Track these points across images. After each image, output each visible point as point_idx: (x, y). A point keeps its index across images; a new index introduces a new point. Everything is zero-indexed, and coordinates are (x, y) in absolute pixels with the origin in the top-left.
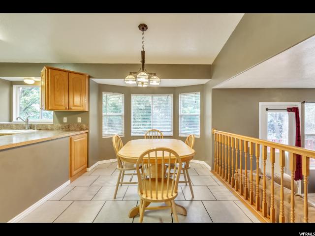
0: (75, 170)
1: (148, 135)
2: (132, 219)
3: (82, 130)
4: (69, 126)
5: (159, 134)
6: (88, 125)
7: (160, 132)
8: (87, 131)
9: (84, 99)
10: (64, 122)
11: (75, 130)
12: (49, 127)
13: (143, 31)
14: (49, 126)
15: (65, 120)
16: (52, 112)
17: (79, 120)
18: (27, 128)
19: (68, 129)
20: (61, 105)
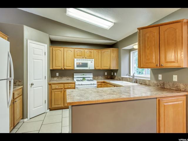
4: (164, 84)
9: (179, 52)
10: (159, 79)
12: (147, 83)
14: (147, 81)
15: (160, 77)
16: (149, 69)
17: (175, 78)
18: (133, 82)
20: (152, 63)
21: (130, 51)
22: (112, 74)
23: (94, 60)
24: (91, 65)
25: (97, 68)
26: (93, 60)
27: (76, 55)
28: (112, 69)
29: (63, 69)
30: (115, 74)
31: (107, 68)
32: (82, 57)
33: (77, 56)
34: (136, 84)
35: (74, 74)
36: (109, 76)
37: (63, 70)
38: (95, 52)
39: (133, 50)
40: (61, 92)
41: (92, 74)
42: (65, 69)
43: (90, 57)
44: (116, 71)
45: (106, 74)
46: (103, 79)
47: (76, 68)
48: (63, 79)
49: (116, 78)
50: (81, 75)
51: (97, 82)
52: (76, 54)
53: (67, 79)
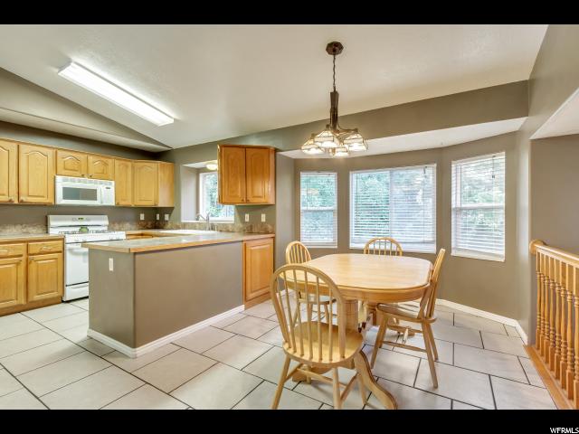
0: (252, 292)
1: (371, 246)
2: (296, 383)
3: (267, 233)
4: (251, 226)
5: (394, 248)
6: (274, 225)
7: (397, 243)
8: (272, 235)
10: (246, 220)
11: (259, 233)
12: (230, 228)
13: (334, 55)
15: (247, 217)
16: (233, 207)
17: (263, 218)
18: (208, 229)
19: (250, 230)
20: (236, 196)
21: (198, 171)
22: (158, 218)
23: (113, 182)
24: (107, 194)
25: (123, 203)
26: (111, 184)
27: (63, 166)
28: (160, 205)
29: (16, 202)
30: (167, 217)
31: (149, 203)
32: (78, 173)
33: (66, 169)
34: (212, 232)
35: (51, 217)
36: (150, 223)
37: (16, 205)
38: (116, 163)
39: (204, 170)
40: (18, 264)
41: (106, 217)
42: (22, 201)
43: (103, 176)
44: (169, 210)
45: (142, 217)
46: (135, 230)
47: (61, 201)
48: (8, 231)
49: (169, 225)
50: (73, 220)
51: (127, 235)
52: (60, 165)
53: (25, 230)
